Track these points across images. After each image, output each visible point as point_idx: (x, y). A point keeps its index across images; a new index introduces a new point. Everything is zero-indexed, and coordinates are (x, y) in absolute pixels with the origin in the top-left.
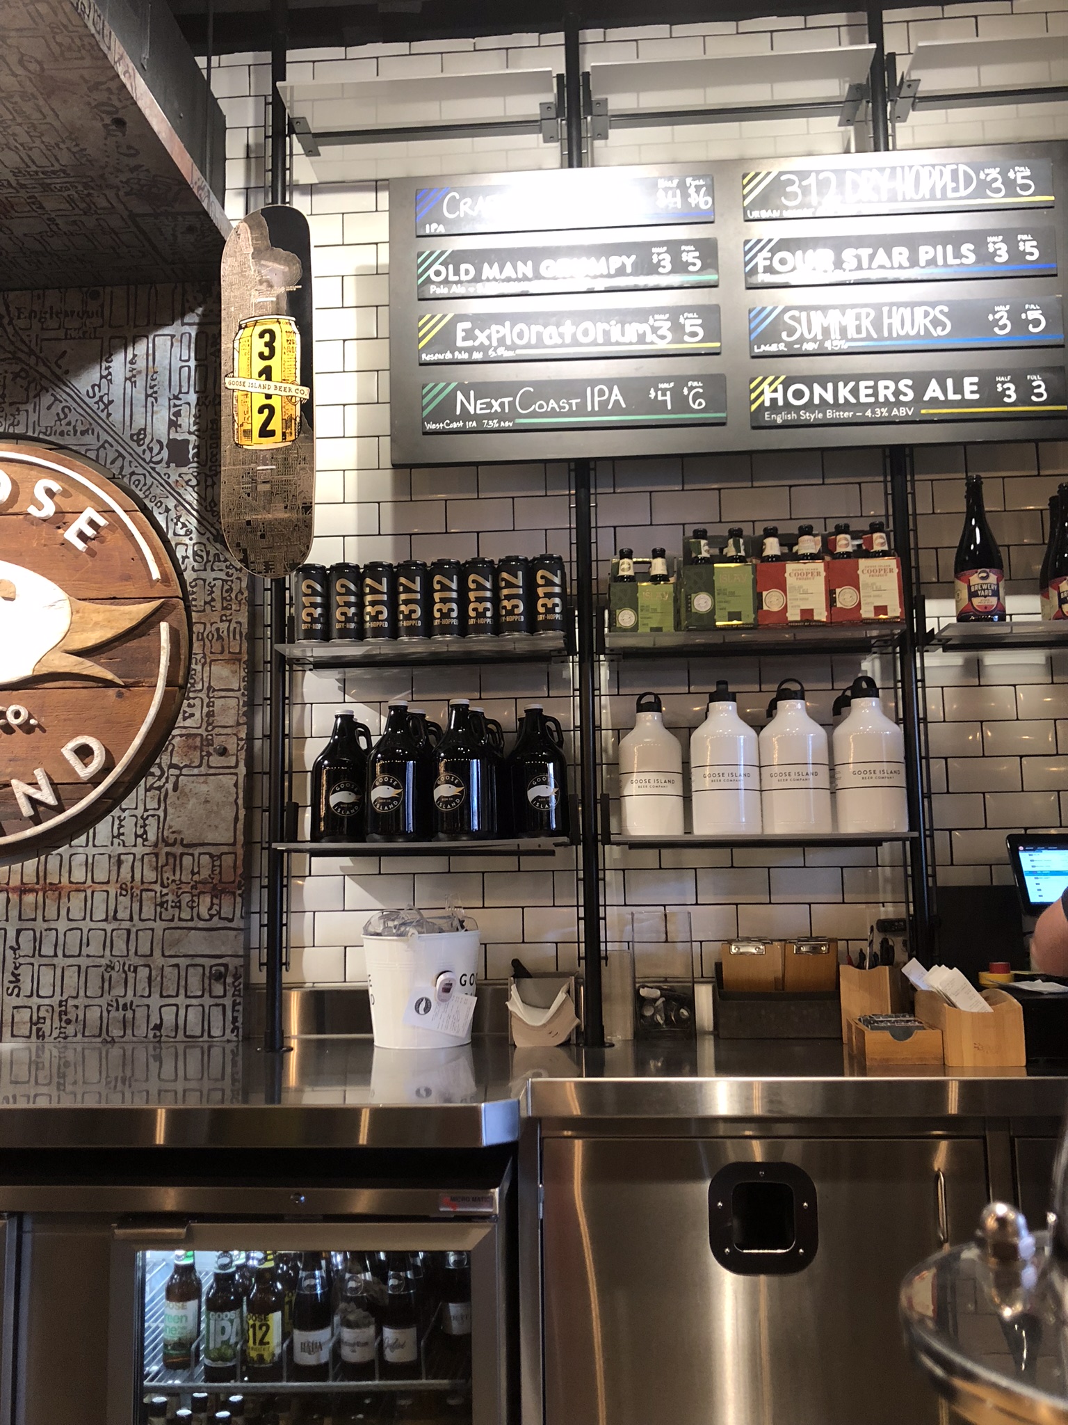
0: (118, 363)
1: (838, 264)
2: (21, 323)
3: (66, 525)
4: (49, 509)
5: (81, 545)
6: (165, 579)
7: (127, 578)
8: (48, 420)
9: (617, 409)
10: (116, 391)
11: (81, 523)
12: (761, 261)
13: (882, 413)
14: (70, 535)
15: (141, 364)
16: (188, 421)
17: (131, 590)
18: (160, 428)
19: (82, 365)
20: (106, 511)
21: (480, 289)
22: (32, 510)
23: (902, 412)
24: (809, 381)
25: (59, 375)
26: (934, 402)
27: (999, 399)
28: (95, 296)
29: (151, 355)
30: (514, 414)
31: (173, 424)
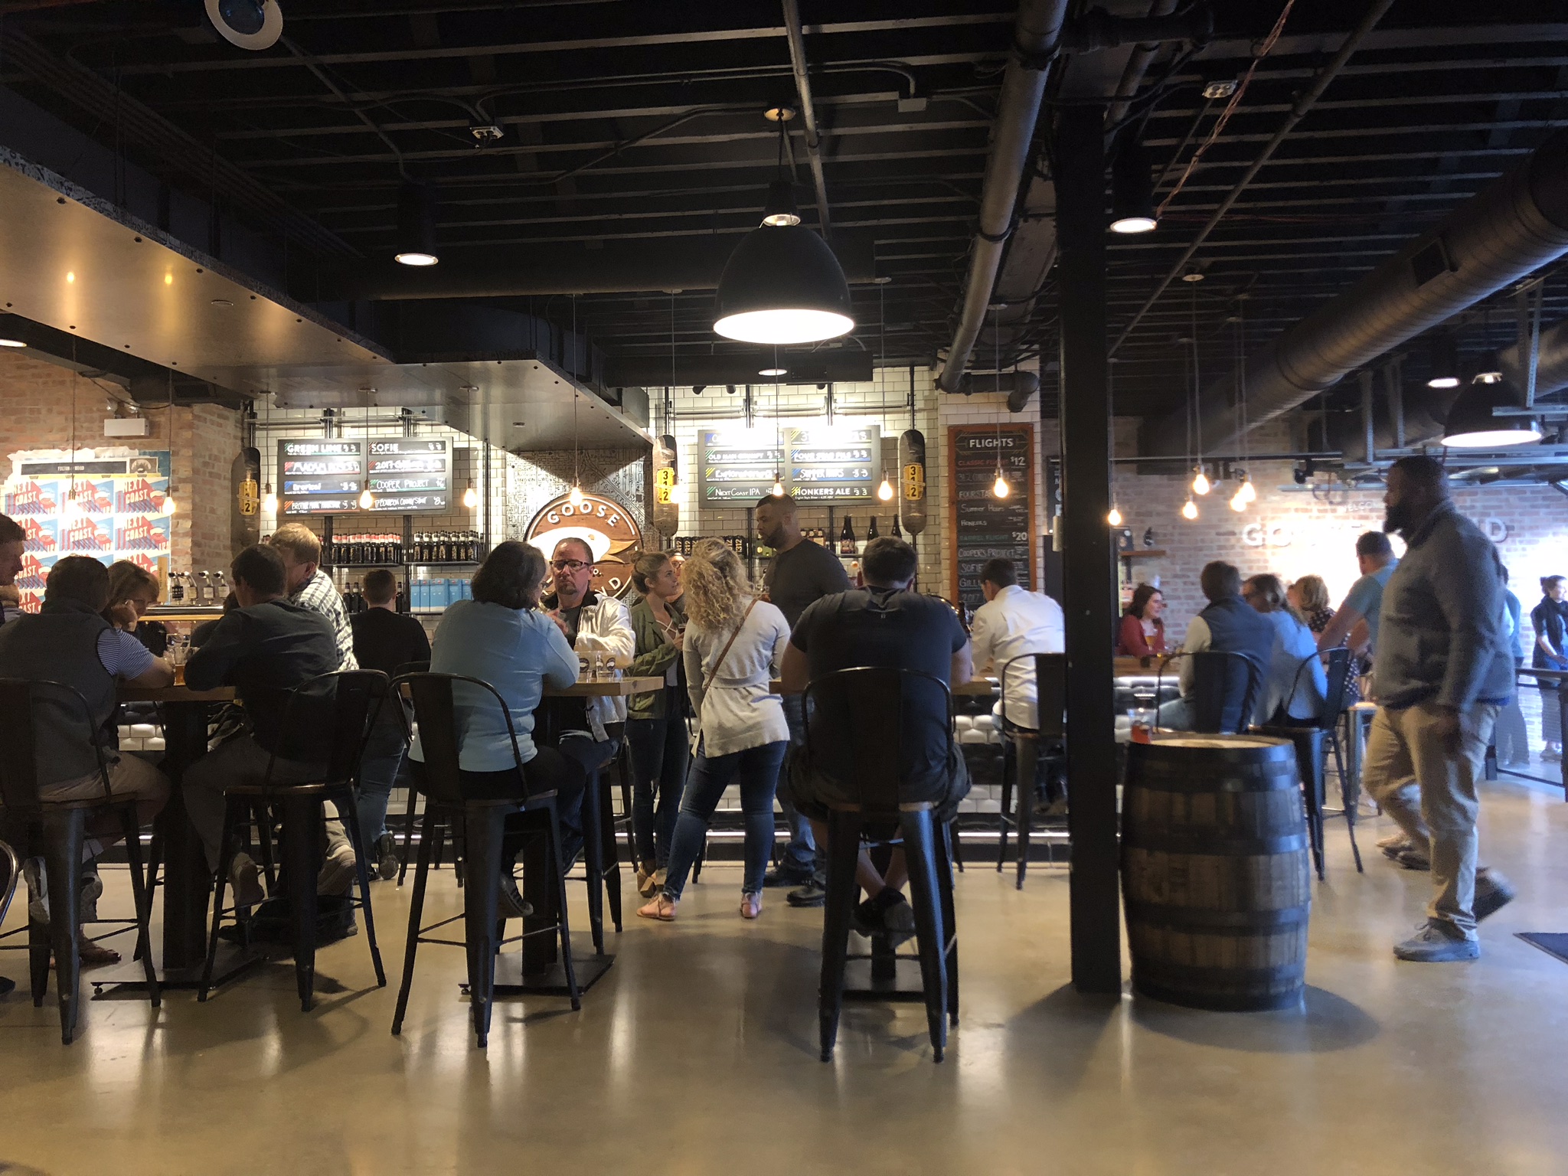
0: (621, 472)
1: (815, 457)
2: (593, 459)
3: (608, 519)
4: (603, 514)
5: (612, 525)
6: (636, 534)
7: (625, 534)
8: (601, 488)
9: (758, 495)
10: (621, 480)
11: (612, 518)
12: (796, 455)
13: (825, 497)
14: (609, 522)
15: (627, 472)
16: (641, 489)
17: (627, 537)
18: (633, 490)
19: (611, 472)
20: (619, 514)
21: (722, 461)
22: (598, 514)
23: (830, 497)
24: (807, 489)
25: (604, 476)
26: (838, 495)
27: (854, 494)
28: (614, 452)
29: (630, 470)
30: (731, 496)
31: (637, 490)
